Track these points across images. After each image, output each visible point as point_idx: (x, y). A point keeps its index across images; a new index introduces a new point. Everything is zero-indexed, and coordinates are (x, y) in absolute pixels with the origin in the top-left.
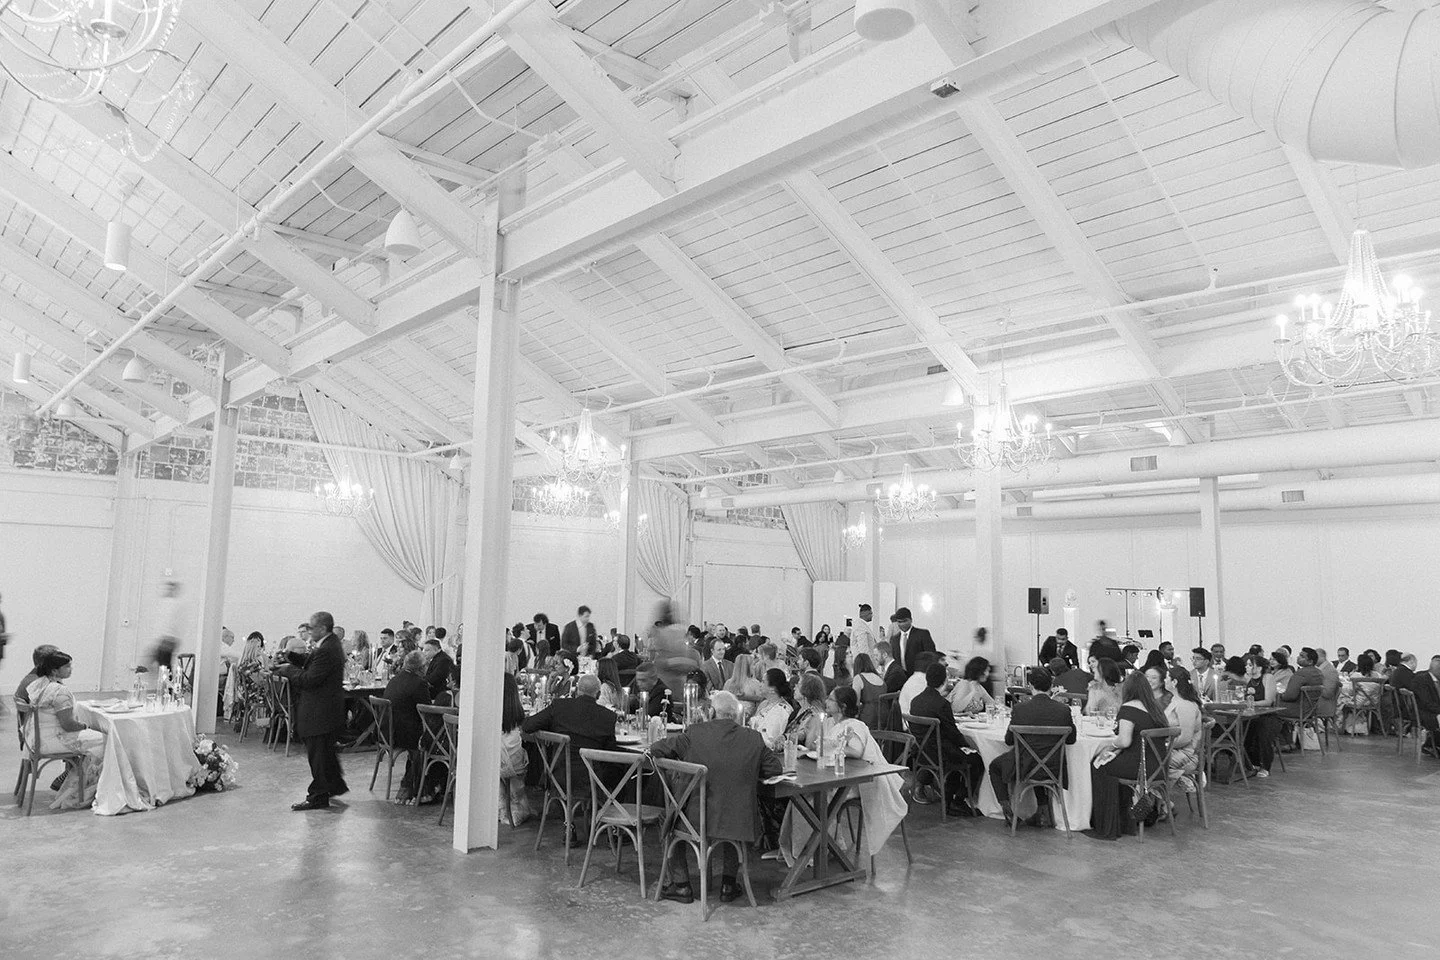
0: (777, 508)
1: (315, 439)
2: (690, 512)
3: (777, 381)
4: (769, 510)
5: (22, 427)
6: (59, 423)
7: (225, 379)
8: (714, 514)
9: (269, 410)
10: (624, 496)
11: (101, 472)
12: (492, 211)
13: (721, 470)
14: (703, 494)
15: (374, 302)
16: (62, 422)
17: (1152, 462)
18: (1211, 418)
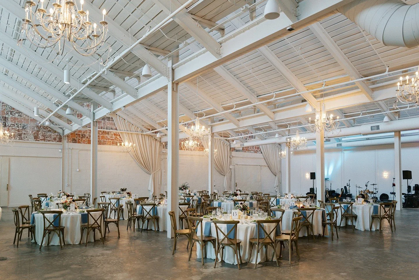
0: (258, 146)
1: (116, 129)
2: (230, 148)
3: (254, 106)
4: (256, 147)
5: (35, 129)
6: (45, 127)
7: (93, 113)
8: (238, 149)
9: (103, 121)
10: (210, 143)
11: (58, 141)
12: (170, 62)
13: (240, 135)
14: (235, 142)
15: (137, 89)
16: (46, 127)
17: (378, 127)
18: (399, 112)
